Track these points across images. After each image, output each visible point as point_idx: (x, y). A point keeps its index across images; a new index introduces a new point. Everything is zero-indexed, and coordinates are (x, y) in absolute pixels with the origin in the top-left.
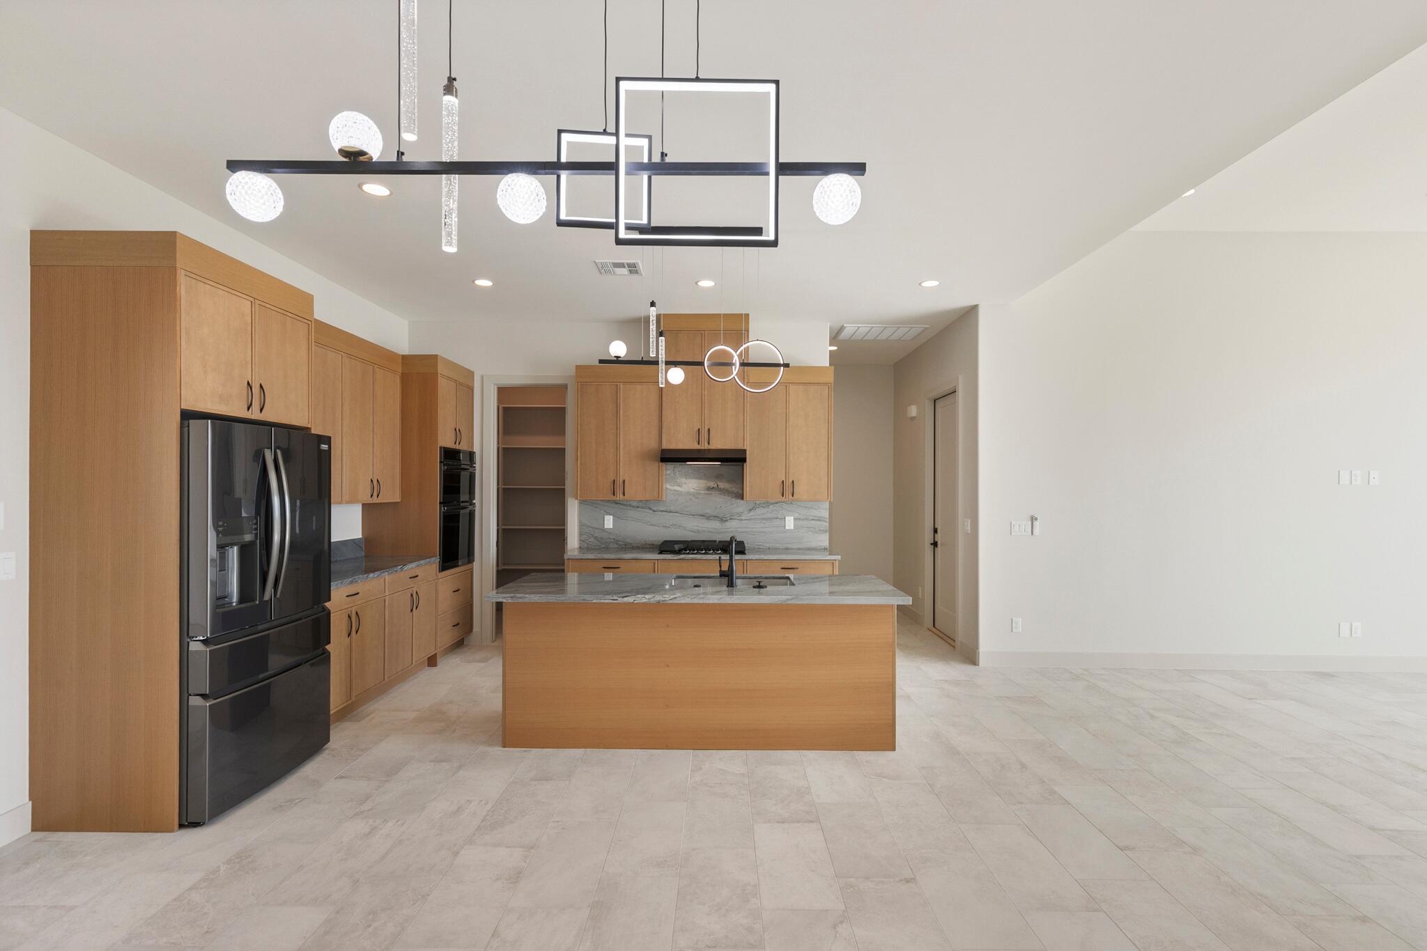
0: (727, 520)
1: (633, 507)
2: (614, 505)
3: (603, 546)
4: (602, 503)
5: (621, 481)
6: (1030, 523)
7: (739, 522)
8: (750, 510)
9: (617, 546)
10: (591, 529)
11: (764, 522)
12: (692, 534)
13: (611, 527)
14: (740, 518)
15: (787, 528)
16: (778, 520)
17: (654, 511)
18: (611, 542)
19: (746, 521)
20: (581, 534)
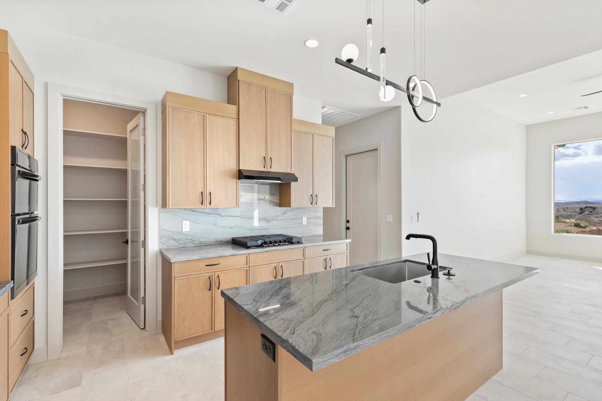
0: (270, 221)
1: (206, 213)
2: (190, 212)
3: (181, 246)
4: (180, 211)
5: (208, 192)
6: (417, 216)
7: (277, 221)
8: (284, 214)
9: (194, 245)
10: (170, 233)
11: (291, 221)
12: (248, 231)
13: (189, 231)
14: (278, 219)
15: (303, 224)
16: (298, 219)
17: (222, 216)
18: (188, 242)
19: (282, 221)
20: (161, 238)
